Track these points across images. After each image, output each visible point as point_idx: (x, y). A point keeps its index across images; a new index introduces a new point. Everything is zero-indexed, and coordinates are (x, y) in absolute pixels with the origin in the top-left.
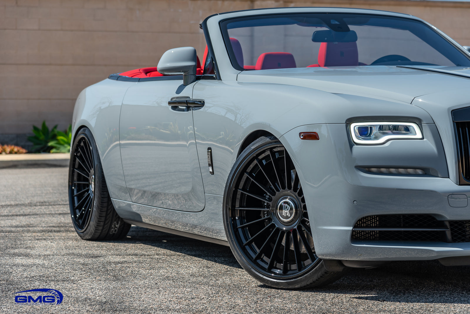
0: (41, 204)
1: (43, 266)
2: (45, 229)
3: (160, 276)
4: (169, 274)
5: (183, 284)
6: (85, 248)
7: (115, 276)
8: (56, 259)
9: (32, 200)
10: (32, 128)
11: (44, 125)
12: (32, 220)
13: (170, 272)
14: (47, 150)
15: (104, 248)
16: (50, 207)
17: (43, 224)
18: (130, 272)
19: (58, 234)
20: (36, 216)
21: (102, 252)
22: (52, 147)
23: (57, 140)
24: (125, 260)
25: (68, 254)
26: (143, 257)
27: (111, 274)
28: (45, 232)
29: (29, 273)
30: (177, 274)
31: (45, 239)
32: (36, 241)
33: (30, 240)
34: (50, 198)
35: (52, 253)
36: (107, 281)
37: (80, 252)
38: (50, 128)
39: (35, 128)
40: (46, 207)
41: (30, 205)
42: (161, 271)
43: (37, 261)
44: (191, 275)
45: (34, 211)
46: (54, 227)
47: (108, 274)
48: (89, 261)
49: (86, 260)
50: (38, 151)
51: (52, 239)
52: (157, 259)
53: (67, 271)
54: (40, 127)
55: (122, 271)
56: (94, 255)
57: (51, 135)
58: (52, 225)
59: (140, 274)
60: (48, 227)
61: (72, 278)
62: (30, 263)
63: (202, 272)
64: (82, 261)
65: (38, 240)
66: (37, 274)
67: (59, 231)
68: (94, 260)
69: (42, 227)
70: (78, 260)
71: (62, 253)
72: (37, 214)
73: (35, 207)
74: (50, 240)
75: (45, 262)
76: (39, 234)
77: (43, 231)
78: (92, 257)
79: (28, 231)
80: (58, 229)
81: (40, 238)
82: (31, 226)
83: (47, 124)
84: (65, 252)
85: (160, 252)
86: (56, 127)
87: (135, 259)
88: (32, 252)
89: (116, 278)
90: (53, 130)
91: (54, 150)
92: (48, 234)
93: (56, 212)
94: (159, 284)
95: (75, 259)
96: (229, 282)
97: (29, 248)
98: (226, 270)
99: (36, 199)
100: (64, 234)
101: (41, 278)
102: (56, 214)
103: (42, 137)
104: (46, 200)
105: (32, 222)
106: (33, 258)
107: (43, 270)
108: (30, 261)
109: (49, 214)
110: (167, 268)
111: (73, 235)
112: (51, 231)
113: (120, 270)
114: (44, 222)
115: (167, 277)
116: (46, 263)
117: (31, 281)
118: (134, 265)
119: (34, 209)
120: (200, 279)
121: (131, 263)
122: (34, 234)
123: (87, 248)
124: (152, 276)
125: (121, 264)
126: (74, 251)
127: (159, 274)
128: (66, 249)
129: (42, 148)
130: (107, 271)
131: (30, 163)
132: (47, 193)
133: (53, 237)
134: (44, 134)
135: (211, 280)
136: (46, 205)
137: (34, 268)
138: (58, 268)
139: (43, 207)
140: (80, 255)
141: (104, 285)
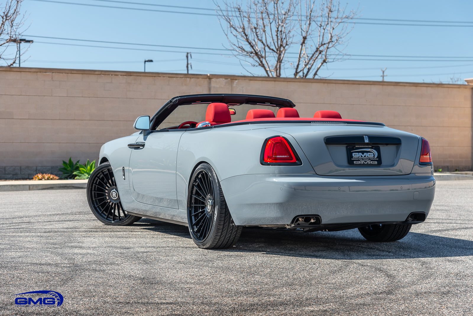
0: (79, 213)
1: (94, 254)
2: (86, 230)
3: (174, 261)
4: (180, 260)
5: (191, 266)
6: (118, 242)
7: (144, 261)
8: (101, 250)
9: (72, 211)
10: (62, 162)
11: (70, 160)
12: (76, 224)
13: (180, 258)
14: (73, 177)
15: (131, 243)
16: (86, 215)
17: (85, 226)
18: (154, 258)
19: (97, 233)
20: (78, 222)
21: (130, 245)
22: (76, 176)
23: (80, 170)
24: (147, 250)
25: (109, 247)
26: (159, 248)
27: (141, 260)
28: (87, 232)
29: (86, 259)
30: (185, 259)
31: (89, 237)
32: (84, 238)
33: (79, 237)
34: (84, 209)
35: (97, 246)
36: (140, 265)
37: (116, 245)
38: (74, 163)
39: (64, 163)
40: (83, 215)
41: (72, 214)
42: (174, 258)
43: (89, 251)
44: (195, 260)
45: (76, 218)
46: (92, 228)
47: (140, 260)
48: (124, 251)
49: (122, 250)
50: (66, 178)
51: (94, 237)
52: (169, 250)
53: (111, 258)
54: (68, 162)
55: (148, 258)
56: (125, 247)
57: (74, 167)
58: (90, 227)
59: (161, 260)
60: (88, 228)
61: (117, 262)
62: (85, 253)
63: (202, 258)
64: (119, 251)
65: (84, 237)
66: (92, 260)
67: (97, 232)
68: (127, 250)
69: (84, 228)
70: (117, 251)
71: (104, 246)
72: (79, 220)
73: (76, 215)
74: (92, 237)
75: (94, 251)
76: (84, 233)
77: (86, 231)
78: (125, 248)
79: (76, 231)
80: (95, 230)
81: (86, 236)
82: (77, 228)
83: (72, 160)
84: (105, 245)
85: (169, 245)
86: (78, 162)
87: (154, 250)
88: (83, 245)
89: (146, 262)
90: (76, 164)
91: (77, 177)
92: (90, 233)
93: (91, 219)
94: (175, 266)
95: (114, 250)
96: (222, 265)
97: (81, 242)
98: (217, 257)
99: (75, 210)
100: (101, 233)
101: (95, 262)
102: (91, 220)
103: (69, 169)
104: (81, 211)
105: (76, 226)
106: (86, 249)
107: (95, 257)
108: (84, 251)
109: (87, 220)
110: (177, 256)
111: (107, 234)
112: (91, 231)
113: (146, 257)
114: (84, 225)
115: (180, 262)
116: (96, 252)
117: (89, 264)
118: (155, 253)
119: (75, 216)
120: (202, 263)
121: (152, 252)
122: (81, 233)
123: (119, 243)
124: (169, 261)
125: (146, 253)
126: (112, 245)
127: (173, 260)
128: (106, 243)
129: (69, 176)
130: (138, 257)
131: (62, 186)
132: (80, 206)
133: (94, 235)
134: (70, 167)
135: (209, 263)
136: (83, 214)
137: (89, 256)
138: (105, 256)
139: (81, 215)
140: (116, 248)
141: (139, 267)
